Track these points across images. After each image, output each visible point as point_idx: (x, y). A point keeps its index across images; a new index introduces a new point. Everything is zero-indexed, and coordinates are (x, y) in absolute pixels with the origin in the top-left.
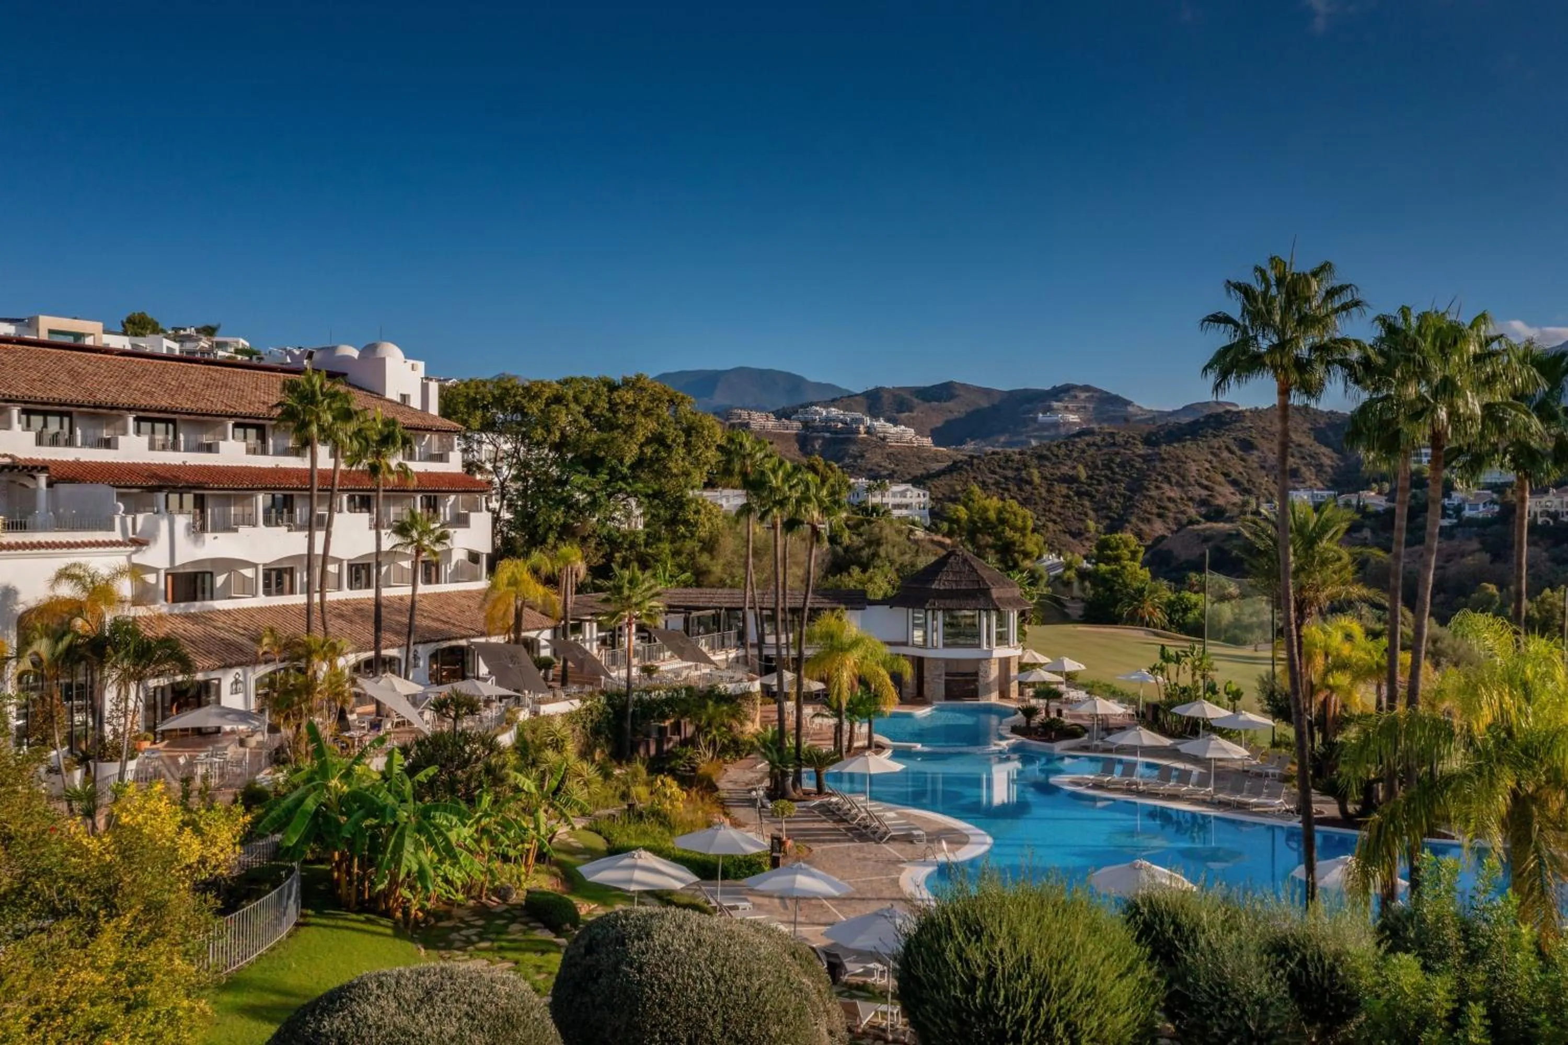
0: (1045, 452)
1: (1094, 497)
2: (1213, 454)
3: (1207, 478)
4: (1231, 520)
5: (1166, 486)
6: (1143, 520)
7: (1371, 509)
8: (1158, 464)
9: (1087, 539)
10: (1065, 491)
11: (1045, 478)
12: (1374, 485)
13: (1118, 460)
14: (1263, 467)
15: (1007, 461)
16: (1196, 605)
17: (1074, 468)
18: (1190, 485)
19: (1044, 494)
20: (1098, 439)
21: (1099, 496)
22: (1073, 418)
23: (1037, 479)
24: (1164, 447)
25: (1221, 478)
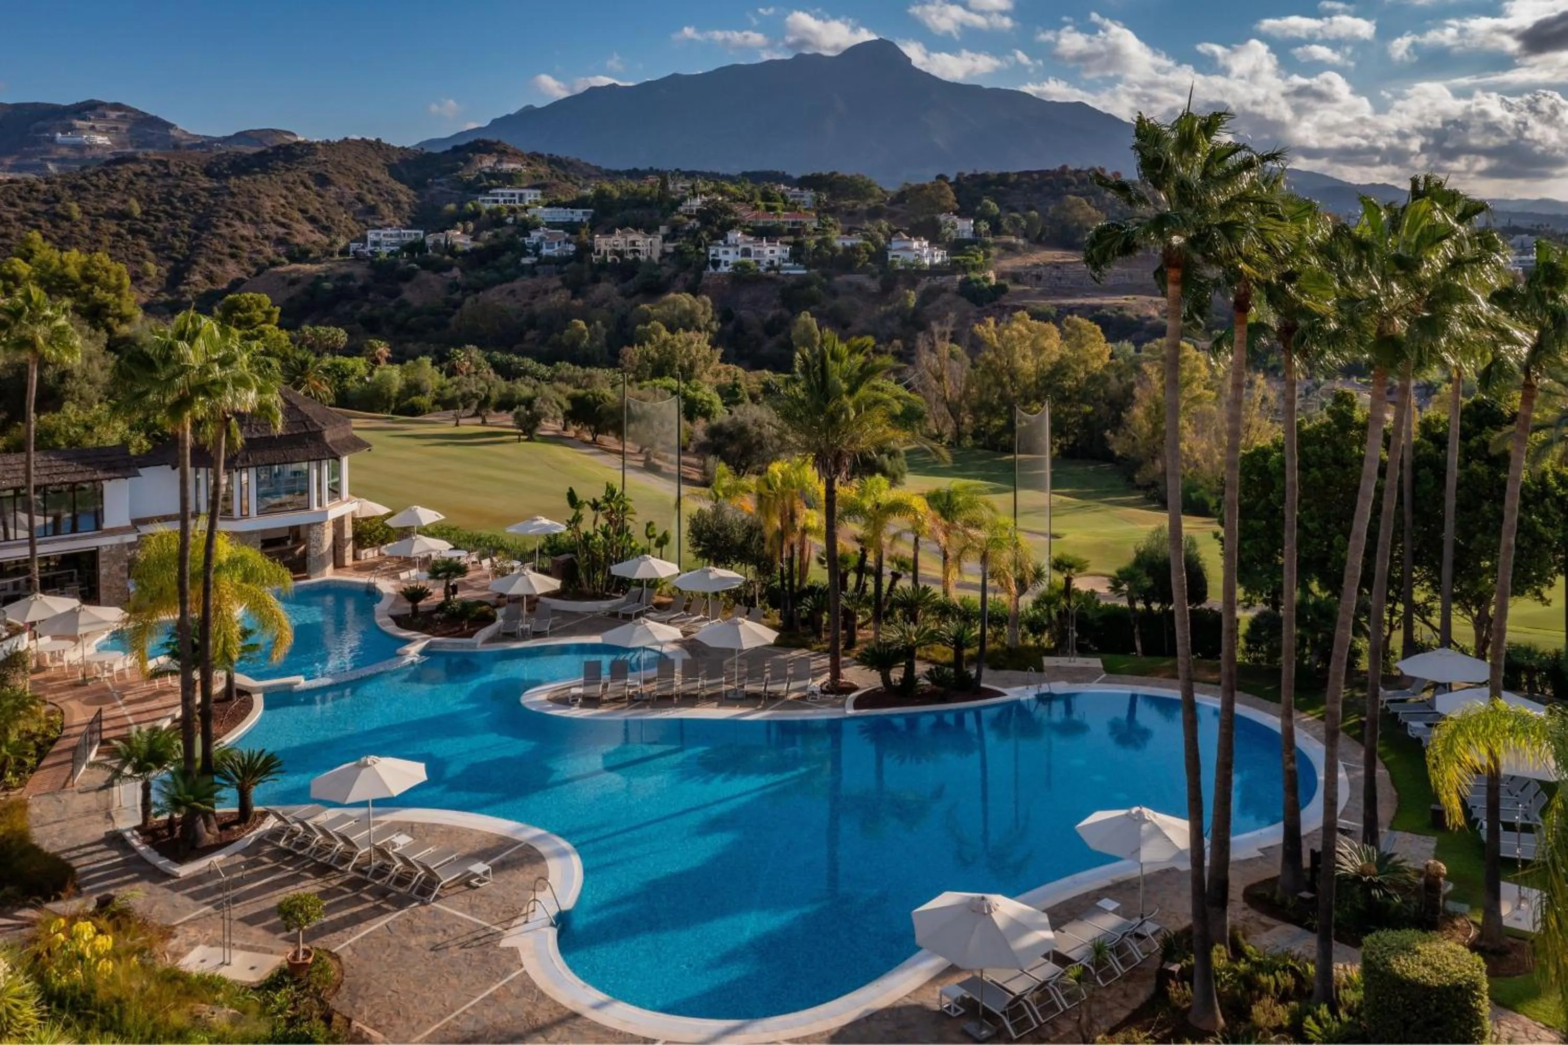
0: (82, 182)
1: (152, 235)
2: (287, 188)
3: (283, 215)
4: (316, 261)
5: (238, 223)
6: (213, 261)
7: (460, 248)
8: (228, 200)
9: (147, 284)
10: (114, 229)
11: (88, 214)
12: (459, 225)
13: (179, 193)
14: (341, 204)
15: (30, 191)
16: (353, 371)
17: (125, 202)
18: (265, 222)
19: (88, 232)
20: (147, 168)
21: (157, 235)
22: (100, 139)
23: (76, 213)
24: (233, 180)
25: (297, 215)
